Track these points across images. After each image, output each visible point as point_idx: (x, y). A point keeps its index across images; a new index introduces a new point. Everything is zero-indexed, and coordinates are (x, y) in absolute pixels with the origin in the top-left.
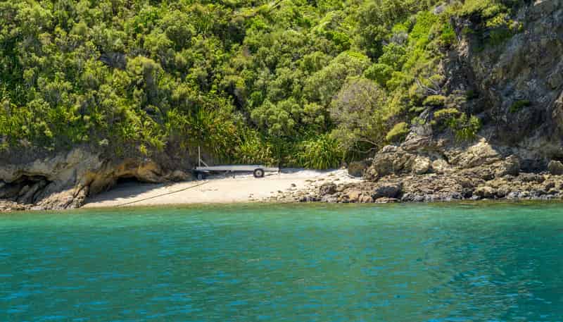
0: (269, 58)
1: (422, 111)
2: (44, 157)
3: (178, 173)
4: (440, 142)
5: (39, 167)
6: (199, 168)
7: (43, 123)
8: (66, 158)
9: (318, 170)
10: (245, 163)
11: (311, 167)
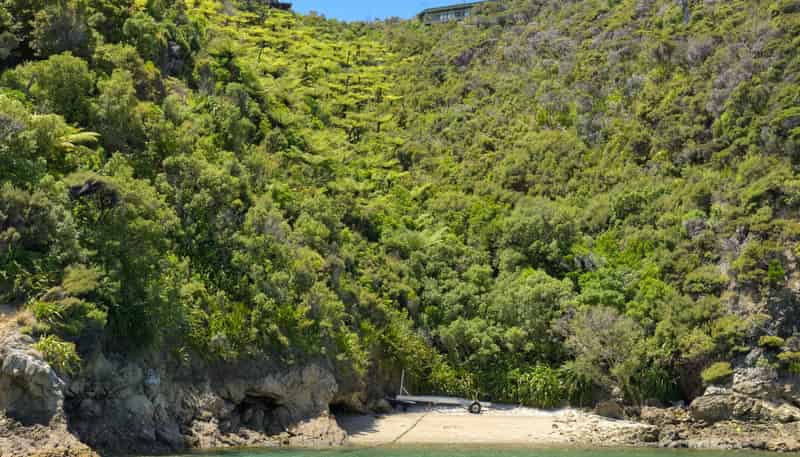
0: (431, 265)
1: (749, 352)
2: (275, 372)
3: (383, 403)
4: (788, 388)
5: (271, 385)
6: (400, 398)
7: (274, 327)
8: (301, 375)
9: (541, 408)
10: (445, 394)
11: (528, 405)
